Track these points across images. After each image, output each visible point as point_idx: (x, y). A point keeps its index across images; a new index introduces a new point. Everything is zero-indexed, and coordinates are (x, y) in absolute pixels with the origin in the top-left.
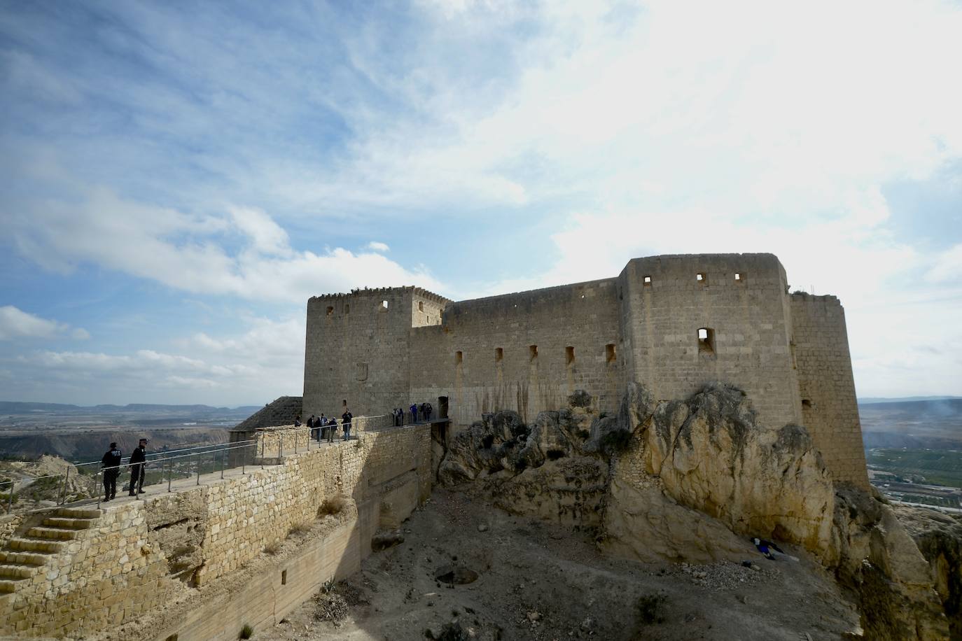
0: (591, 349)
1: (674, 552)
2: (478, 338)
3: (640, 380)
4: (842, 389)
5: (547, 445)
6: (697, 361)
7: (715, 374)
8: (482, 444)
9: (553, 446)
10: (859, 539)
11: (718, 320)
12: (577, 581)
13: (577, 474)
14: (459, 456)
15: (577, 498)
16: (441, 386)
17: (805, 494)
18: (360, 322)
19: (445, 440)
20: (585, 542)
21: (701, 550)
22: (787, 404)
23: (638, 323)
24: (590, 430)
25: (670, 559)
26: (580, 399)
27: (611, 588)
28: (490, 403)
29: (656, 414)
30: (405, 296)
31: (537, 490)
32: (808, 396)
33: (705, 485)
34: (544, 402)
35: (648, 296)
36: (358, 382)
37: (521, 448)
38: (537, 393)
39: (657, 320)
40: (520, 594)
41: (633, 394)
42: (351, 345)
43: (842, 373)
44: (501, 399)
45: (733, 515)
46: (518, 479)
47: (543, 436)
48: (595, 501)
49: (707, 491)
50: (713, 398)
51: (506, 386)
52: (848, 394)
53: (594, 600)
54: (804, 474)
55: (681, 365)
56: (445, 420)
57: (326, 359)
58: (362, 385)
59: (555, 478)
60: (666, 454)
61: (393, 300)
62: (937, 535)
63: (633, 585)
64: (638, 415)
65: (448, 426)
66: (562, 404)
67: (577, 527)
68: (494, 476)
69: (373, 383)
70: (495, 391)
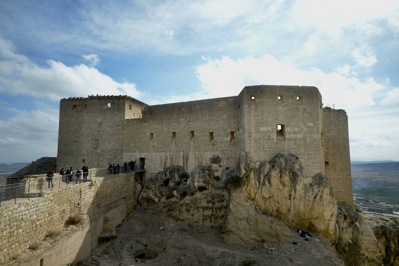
0: (222, 134)
1: (260, 238)
2: (163, 126)
3: (247, 150)
4: (344, 156)
5: (198, 184)
6: (276, 141)
7: (284, 148)
8: (163, 184)
9: (201, 185)
10: (347, 230)
11: (287, 120)
12: (211, 254)
13: (213, 199)
14: (150, 190)
15: (213, 211)
16: (141, 152)
17: (324, 208)
18: (94, 115)
19: (142, 181)
20: (216, 234)
21: (273, 236)
22: (318, 163)
23: (247, 121)
24: (220, 176)
25: (258, 241)
26: (216, 160)
27: (228, 257)
28: (168, 161)
29: (254, 168)
30: (121, 101)
31: (192, 207)
32: (328, 160)
33: (277, 204)
34: (197, 161)
35: (253, 107)
36: (92, 149)
37: (184, 185)
38: (194, 156)
39: (257, 119)
40: (181, 263)
41: (243, 157)
42: (88, 128)
43: (344, 149)
44: (174, 159)
45: (289, 219)
46: (182, 202)
47: (196, 179)
48: (222, 212)
49: (277, 207)
50: (282, 160)
51: (177, 152)
52: (347, 159)
53: (219, 264)
54: (324, 199)
55: (268, 143)
56: (142, 170)
57: (72, 136)
58: (95, 151)
59: (201, 201)
60: (258, 188)
61: (114, 103)
62: (382, 227)
63: (239, 256)
64: (245, 169)
65: (144, 174)
66: (206, 162)
67: (212, 227)
68: (169, 200)
69: (101, 150)
70: (171, 155)
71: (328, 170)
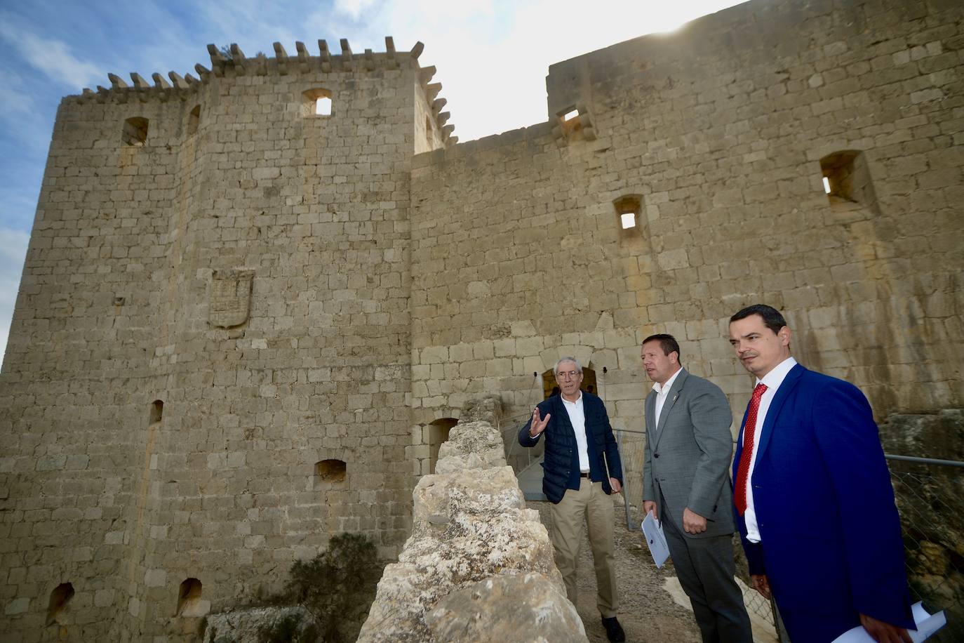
16: (554, 328)
18: (237, 148)
30: (389, 75)
36: (213, 334)
42: (198, 215)
44: (904, 354)
51: (922, 297)
57: (103, 269)
58: (231, 343)
69: (271, 337)
70: (854, 322)
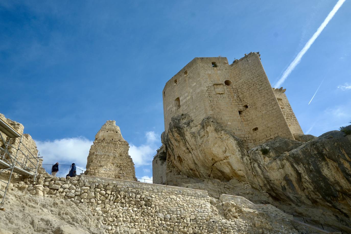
7: (180, 113)
11: (180, 93)
71: (248, 112)
